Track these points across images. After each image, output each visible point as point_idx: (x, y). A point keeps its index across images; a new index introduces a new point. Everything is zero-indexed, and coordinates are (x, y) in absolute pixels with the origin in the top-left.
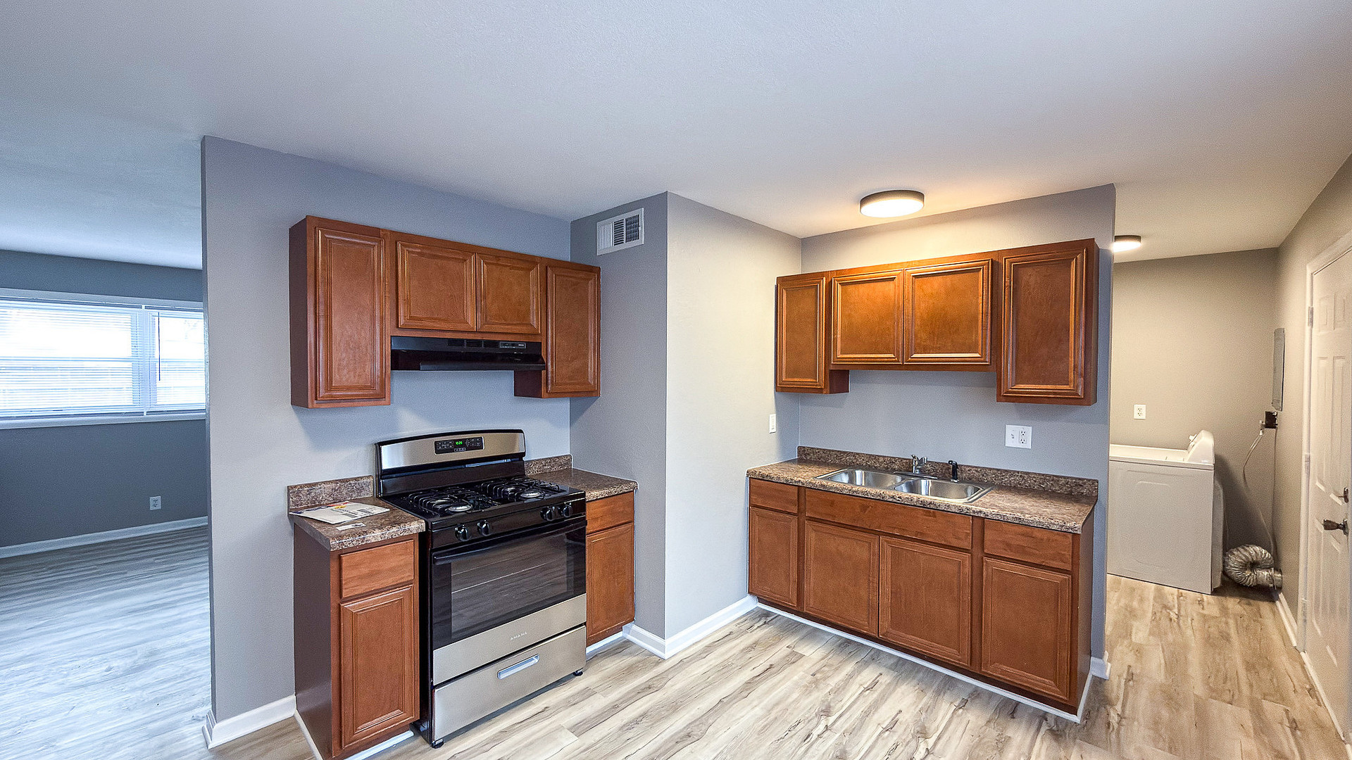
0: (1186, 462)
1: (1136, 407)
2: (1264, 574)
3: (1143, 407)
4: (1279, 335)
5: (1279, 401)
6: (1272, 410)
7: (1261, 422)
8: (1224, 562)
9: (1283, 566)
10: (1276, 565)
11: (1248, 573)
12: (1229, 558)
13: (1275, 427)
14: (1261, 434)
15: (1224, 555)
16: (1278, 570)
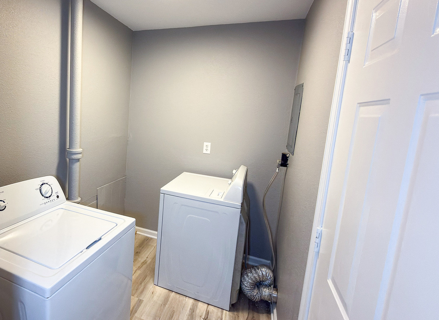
0: (222, 200)
1: (205, 144)
2: (266, 292)
3: (209, 144)
4: (298, 91)
5: (291, 142)
6: (286, 151)
7: (278, 162)
8: (241, 281)
9: (279, 285)
10: (275, 284)
11: (256, 291)
12: (244, 279)
13: (286, 166)
14: (277, 171)
15: (242, 275)
16: (275, 287)
